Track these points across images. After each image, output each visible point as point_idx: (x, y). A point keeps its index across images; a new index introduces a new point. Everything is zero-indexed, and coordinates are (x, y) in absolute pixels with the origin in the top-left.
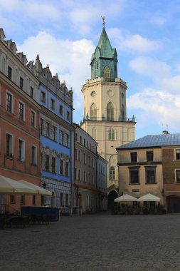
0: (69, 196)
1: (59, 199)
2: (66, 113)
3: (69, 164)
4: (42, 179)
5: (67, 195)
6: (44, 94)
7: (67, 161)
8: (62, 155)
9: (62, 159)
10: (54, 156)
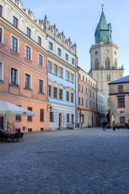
0: (75, 116)
1: (66, 118)
2: (71, 59)
3: (74, 94)
4: (49, 103)
5: (73, 115)
6: (51, 44)
7: (73, 92)
8: (68, 87)
9: (68, 90)
10: (62, 88)
